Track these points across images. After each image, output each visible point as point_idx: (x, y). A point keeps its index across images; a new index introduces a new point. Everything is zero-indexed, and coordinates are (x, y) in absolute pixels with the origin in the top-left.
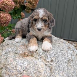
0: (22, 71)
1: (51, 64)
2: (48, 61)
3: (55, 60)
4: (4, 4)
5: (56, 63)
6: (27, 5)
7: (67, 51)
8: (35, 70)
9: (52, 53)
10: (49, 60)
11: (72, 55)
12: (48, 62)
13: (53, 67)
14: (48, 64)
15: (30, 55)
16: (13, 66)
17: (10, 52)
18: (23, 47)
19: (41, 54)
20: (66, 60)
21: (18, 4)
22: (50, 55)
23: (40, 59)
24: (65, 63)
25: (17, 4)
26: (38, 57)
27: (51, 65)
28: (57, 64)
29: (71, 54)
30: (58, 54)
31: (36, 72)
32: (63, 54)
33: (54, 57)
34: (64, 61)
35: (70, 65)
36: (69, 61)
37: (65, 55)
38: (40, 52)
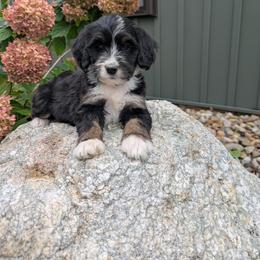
1: (91, 204)
2: (84, 194)
3: (106, 194)
5: (107, 206)
7: (172, 166)
9: (104, 171)
11: (197, 180)
12: (85, 198)
14: (82, 204)
15: (47, 171)
18: (41, 148)
20: (157, 197)
21: (79, 7)
23: (63, 187)
24: (150, 205)
27: (89, 207)
28: (111, 208)
30: (124, 174)
31: (32, 226)
32: (151, 176)
33: (106, 183)
34: (143, 200)
35: (170, 214)
36: (168, 202)
37: (157, 181)
38: (71, 166)
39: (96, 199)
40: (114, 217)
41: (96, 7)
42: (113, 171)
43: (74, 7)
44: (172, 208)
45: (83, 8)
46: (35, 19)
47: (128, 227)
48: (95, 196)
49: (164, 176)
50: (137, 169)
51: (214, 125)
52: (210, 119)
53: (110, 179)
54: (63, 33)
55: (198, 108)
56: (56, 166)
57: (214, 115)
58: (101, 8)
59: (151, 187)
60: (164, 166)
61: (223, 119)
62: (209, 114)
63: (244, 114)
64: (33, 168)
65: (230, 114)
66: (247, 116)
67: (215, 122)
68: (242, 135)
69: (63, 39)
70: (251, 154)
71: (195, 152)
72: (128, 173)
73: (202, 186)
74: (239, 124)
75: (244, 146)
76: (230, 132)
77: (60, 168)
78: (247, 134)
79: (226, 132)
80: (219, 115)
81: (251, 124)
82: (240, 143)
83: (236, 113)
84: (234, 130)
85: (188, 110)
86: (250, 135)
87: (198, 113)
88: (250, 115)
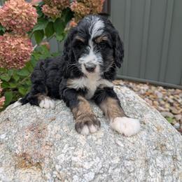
4: (10, 15)
6: (74, 7)
7: (146, 161)
21: (55, 8)
22: (82, 177)
25: (51, 7)
29: (163, 172)
30: (107, 173)
32: (129, 172)
37: (135, 177)
38: (57, 162)
42: (97, 170)
45: (58, 9)
49: (141, 172)
50: (118, 166)
51: (151, 96)
52: (147, 91)
53: (94, 178)
54: (42, 27)
55: (138, 83)
56: (42, 158)
57: (150, 88)
58: (72, 9)
60: (140, 162)
61: (156, 92)
62: (146, 87)
63: (171, 88)
64: (21, 156)
65: (161, 88)
66: (173, 90)
67: (151, 94)
68: (172, 105)
69: (42, 31)
70: (180, 121)
72: (110, 171)
74: (168, 96)
75: (174, 114)
76: (163, 102)
77: (47, 161)
78: (175, 104)
79: (159, 102)
80: (153, 88)
81: (177, 96)
82: (171, 111)
83: (165, 87)
84: (165, 101)
85: (131, 84)
86: (177, 105)
87: (138, 86)
88: (175, 89)
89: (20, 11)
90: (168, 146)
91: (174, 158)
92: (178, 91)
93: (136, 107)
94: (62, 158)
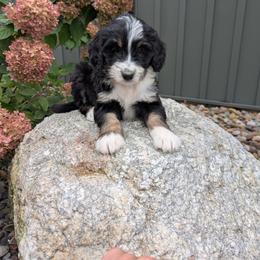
0: (69, 212)
1: (151, 195)
2: (142, 187)
3: (163, 186)
4: (28, 15)
5: (165, 195)
6: (99, 4)
7: (207, 158)
8: (103, 211)
9: (157, 166)
10: (145, 185)
11: (225, 169)
12: (144, 190)
13: (155, 205)
14: (143, 195)
15: (97, 169)
16: (48, 199)
17: (46, 159)
18: (80, 147)
19: (124, 168)
20: (201, 185)
21: (73, 5)
22: (151, 172)
23: (120, 182)
24: (197, 192)
26: (116, 176)
27: (149, 197)
28: (169, 196)
29: (222, 168)
30: (173, 168)
31: (106, 217)
32: (193, 168)
33: (160, 177)
34: (191, 188)
35: (212, 198)
36: (209, 188)
37: (198, 172)
38: (123, 163)
39: (154, 190)
40: (173, 203)
41: (91, 6)
42: (164, 165)
43: (68, 5)
44: (213, 193)
45: (77, 6)
46: (42, 19)
47: (186, 211)
48: (153, 188)
49: (203, 167)
50: (182, 163)
53: (163, 172)
56: (104, 164)
57: (189, 107)
58: (96, 7)
59: (195, 177)
60: (202, 159)
64: (78, 167)
65: (202, 106)
66: (217, 108)
69: (54, 36)
71: (220, 146)
73: (230, 174)
80: (192, 107)
81: (222, 115)
83: (207, 105)
88: (219, 107)
89: (41, 10)
90: (225, 146)
91: (232, 157)
92: (223, 109)
93: (187, 117)
94: (127, 159)
